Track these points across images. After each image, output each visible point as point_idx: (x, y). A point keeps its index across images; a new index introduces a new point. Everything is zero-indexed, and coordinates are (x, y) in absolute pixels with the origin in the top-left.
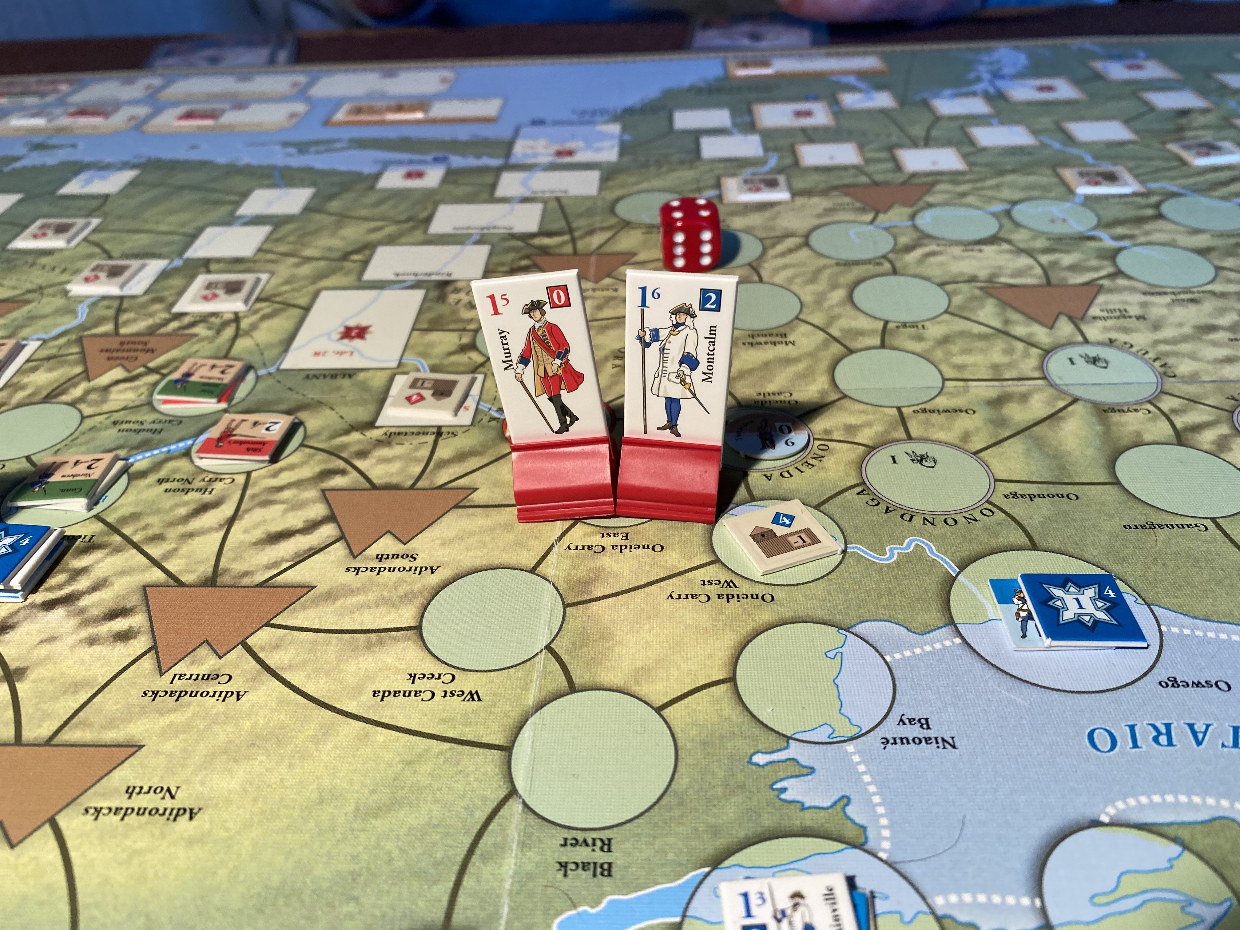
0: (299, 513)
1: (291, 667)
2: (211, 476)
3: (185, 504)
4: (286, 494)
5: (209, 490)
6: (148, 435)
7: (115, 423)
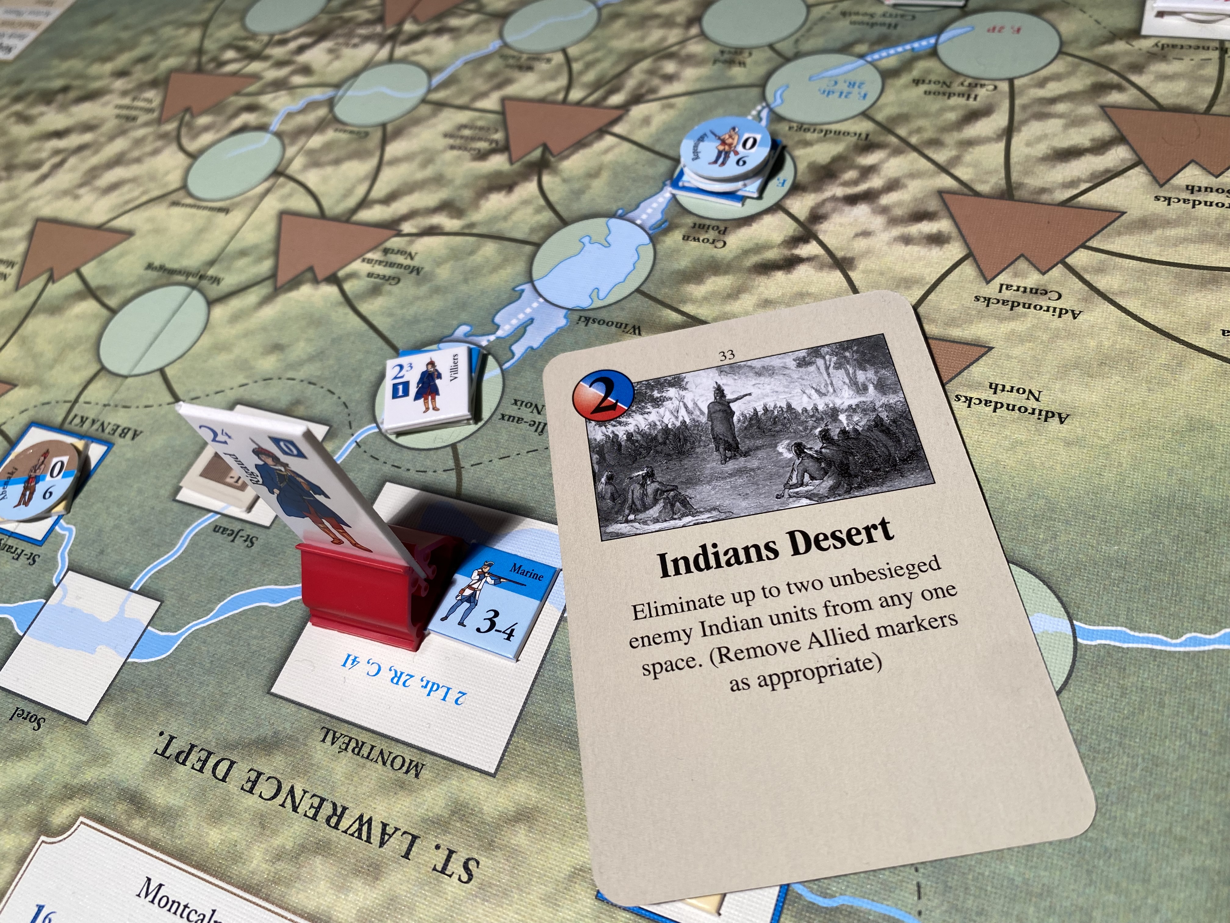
0: (1082, 130)
1: (1122, 293)
2: (968, 81)
3: (953, 109)
4: (1061, 107)
5: (973, 96)
6: (884, 30)
7: (844, 14)
